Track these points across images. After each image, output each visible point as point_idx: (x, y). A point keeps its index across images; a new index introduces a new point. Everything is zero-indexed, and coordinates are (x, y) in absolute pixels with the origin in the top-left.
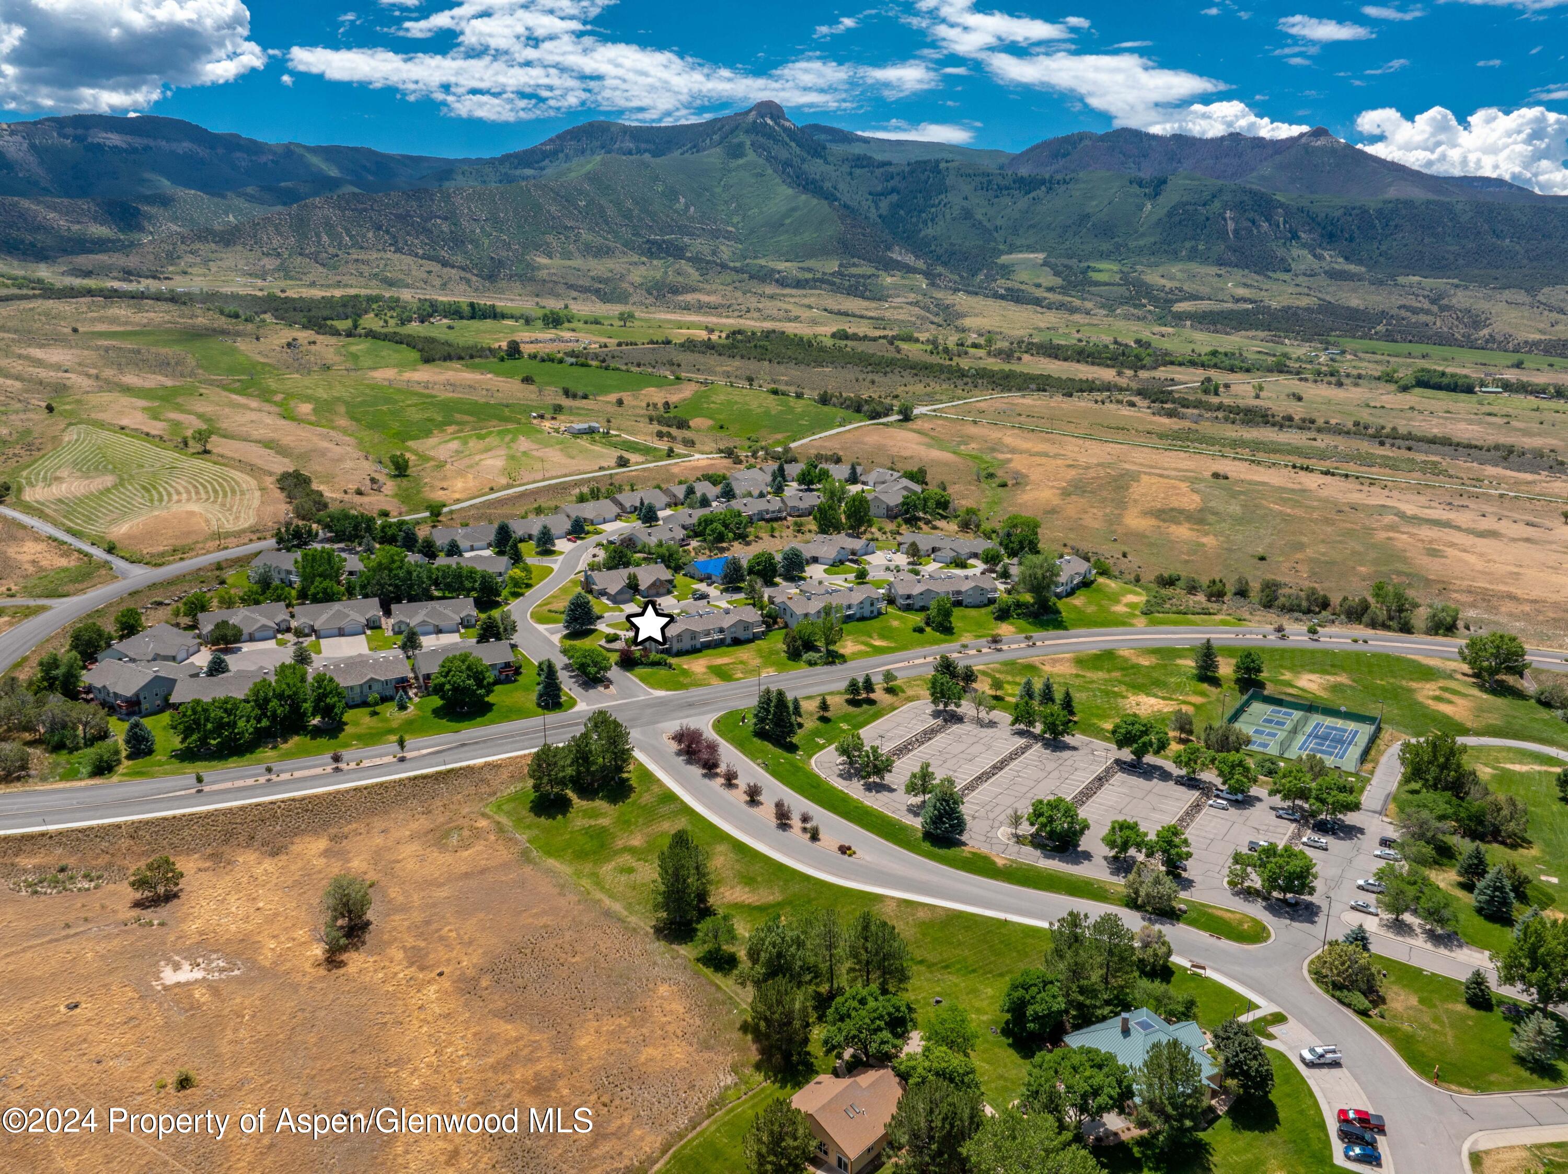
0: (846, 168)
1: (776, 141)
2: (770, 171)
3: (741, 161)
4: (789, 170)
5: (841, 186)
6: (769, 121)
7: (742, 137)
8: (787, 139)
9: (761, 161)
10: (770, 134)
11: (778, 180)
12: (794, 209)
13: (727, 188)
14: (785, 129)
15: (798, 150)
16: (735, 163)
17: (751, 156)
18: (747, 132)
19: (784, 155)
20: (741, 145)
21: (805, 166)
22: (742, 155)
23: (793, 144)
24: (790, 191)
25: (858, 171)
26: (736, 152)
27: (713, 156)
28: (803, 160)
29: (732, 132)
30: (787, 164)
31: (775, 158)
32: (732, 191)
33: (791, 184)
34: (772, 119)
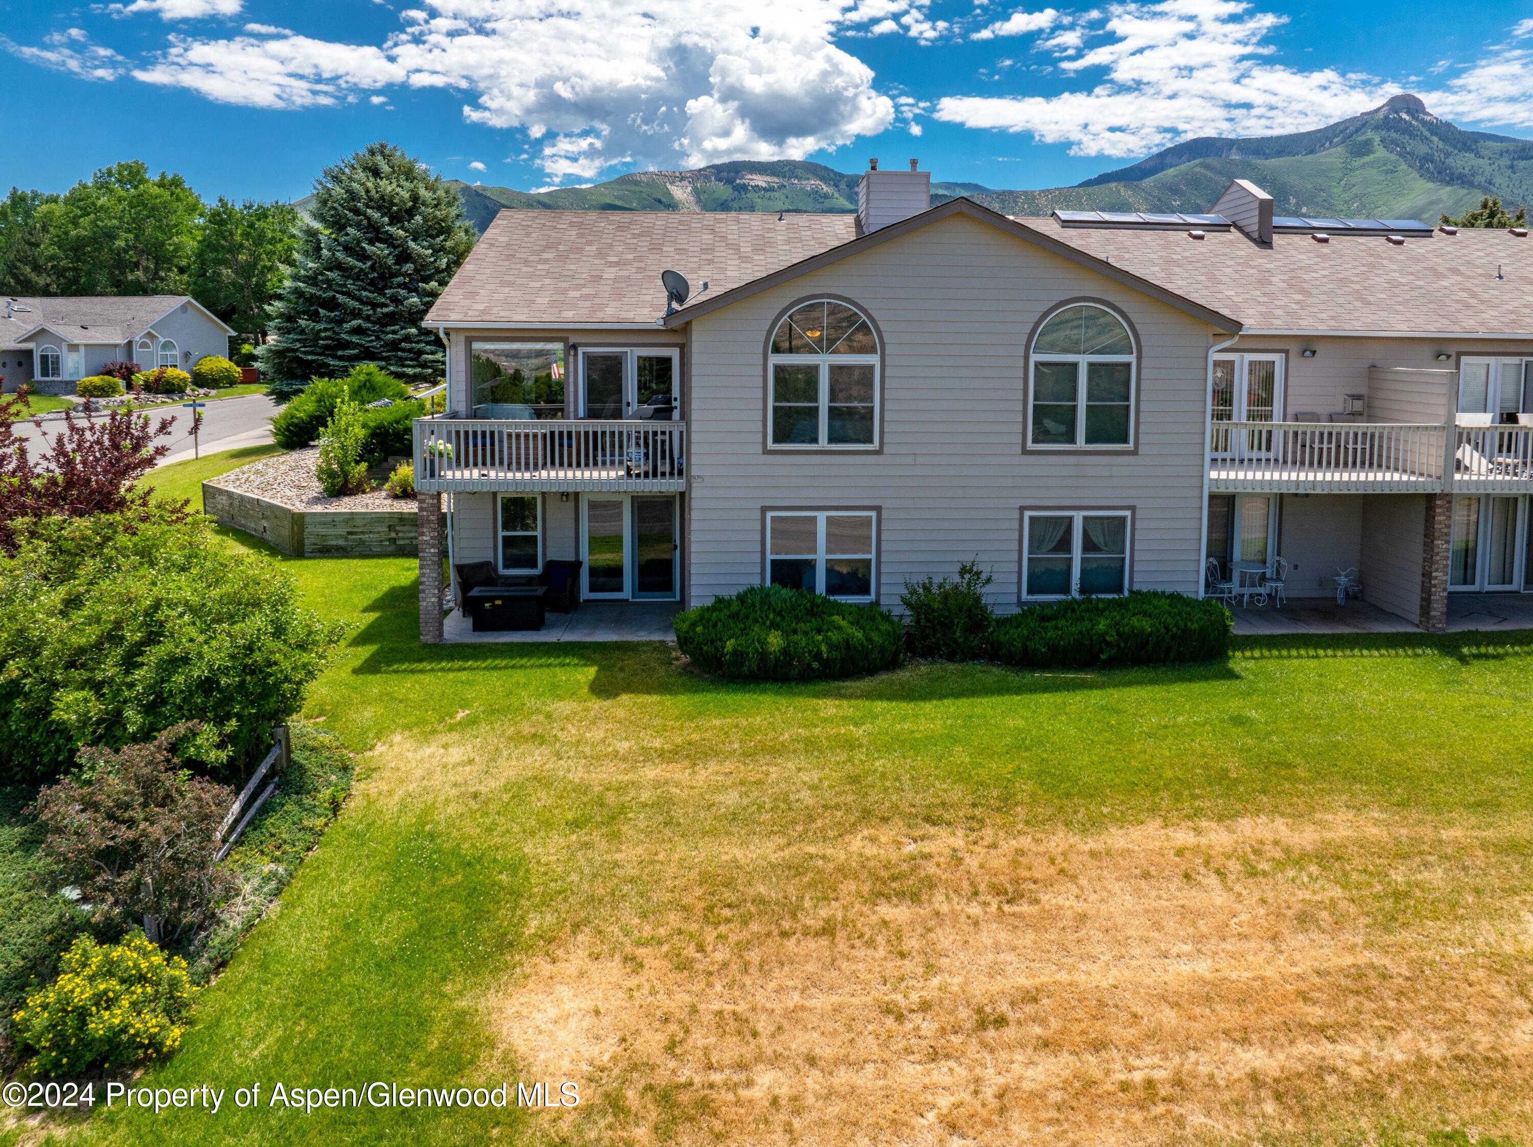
0: (1505, 161)
1: (1412, 136)
2: (1404, 166)
3: (1367, 159)
4: (1429, 165)
5: (1498, 180)
6: (1405, 116)
7: (1369, 134)
8: (1427, 134)
9: (1393, 157)
10: (1407, 130)
11: (1415, 175)
12: (1432, 203)
13: (1348, 187)
14: (1424, 123)
15: (1441, 145)
16: (1358, 162)
17: (1380, 152)
18: (1377, 128)
19: (1422, 149)
20: (1369, 142)
21: (1450, 161)
22: (1370, 152)
23: (1435, 139)
24: (1430, 185)
25: (1522, 164)
26: (1364, 149)
27: (1333, 156)
28: (1448, 155)
29: (1356, 132)
30: (1427, 158)
31: (1411, 154)
32: (1354, 190)
33: (1431, 179)
34: (1408, 113)
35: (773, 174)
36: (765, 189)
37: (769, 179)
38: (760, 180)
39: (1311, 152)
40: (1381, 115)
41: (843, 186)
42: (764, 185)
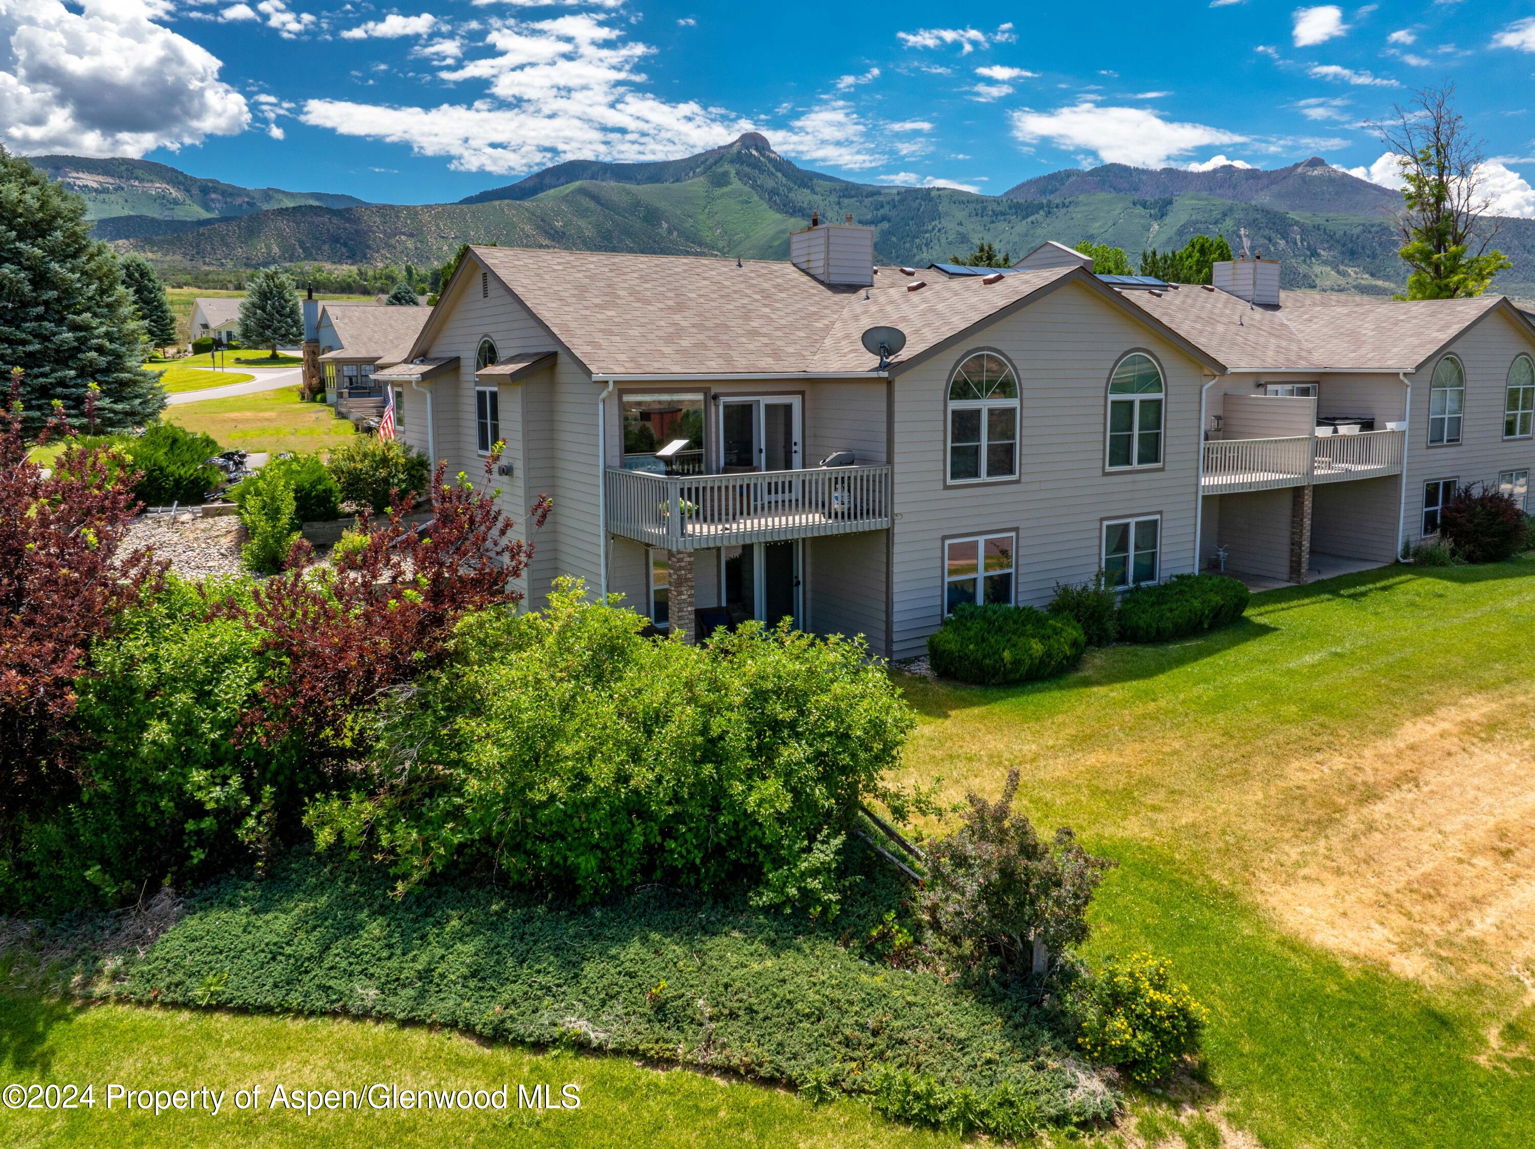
0: (833, 198)
1: (762, 171)
2: (756, 198)
3: (725, 189)
4: (776, 198)
6: (754, 152)
7: (727, 167)
8: (773, 170)
9: (747, 189)
10: (755, 165)
11: (765, 206)
12: (780, 233)
13: (712, 215)
14: (770, 160)
15: (784, 180)
16: (719, 192)
17: (736, 184)
18: (732, 162)
19: (770, 184)
20: (725, 174)
21: (792, 195)
22: (727, 183)
23: (779, 175)
24: (778, 216)
25: (846, 201)
26: (721, 181)
27: (697, 184)
28: (790, 190)
29: (716, 163)
30: (774, 192)
31: (761, 187)
32: (717, 217)
33: (779, 210)
34: (757, 149)
35: (106, 173)
36: (96, 190)
37: (100, 178)
38: (90, 180)
39: (678, 180)
40: (735, 149)
41: (195, 191)
42: (95, 185)
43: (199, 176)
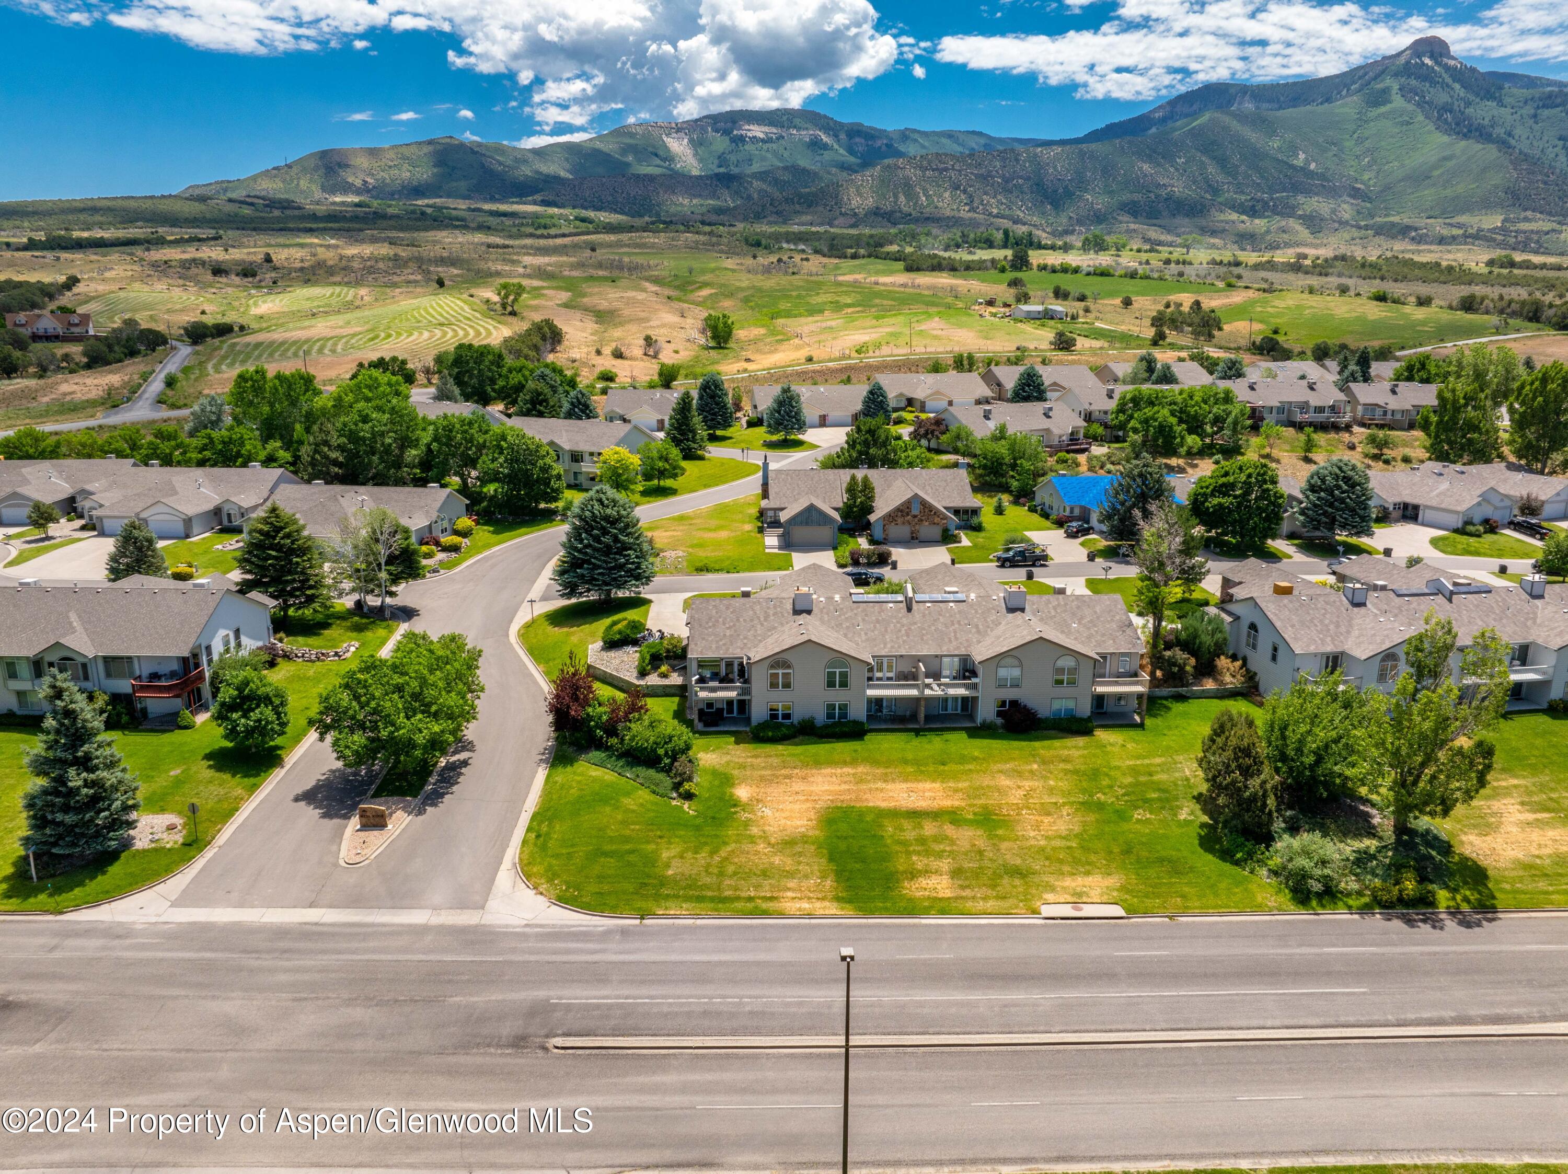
0: (1529, 110)
1: (1433, 83)
2: (1421, 118)
3: (1383, 109)
4: (1449, 116)
5: (1517, 132)
6: (1427, 61)
7: (1388, 82)
8: (1449, 80)
9: (1411, 107)
10: (1427, 76)
11: (1431, 127)
12: (1445, 159)
13: (1360, 141)
14: (1447, 68)
15: (1462, 93)
16: (1374, 112)
17: (1398, 102)
18: (1396, 75)
19: (1443, 98)
20: (1386, 91)
21: (1470, 111)
22: (1386, 102)
23: (1457, 86)
24: (1446, 139)
25: (1546, 112)
26: (1380, 98)
27: (1349, 105)
28: (1468, 104)
29: (1375, 78)
30: (1447, 108)
31: (1430, 103)
32: (1367, 144)
33: (1446, 132)
34: (1432, 57)
35: (771, 124)
36: (763, 140)
37: (766, 129)
38: (757, 131)
39: (1327, 101)
40: (1402, 60)
42: (762, 136)
43: (845, 120)
